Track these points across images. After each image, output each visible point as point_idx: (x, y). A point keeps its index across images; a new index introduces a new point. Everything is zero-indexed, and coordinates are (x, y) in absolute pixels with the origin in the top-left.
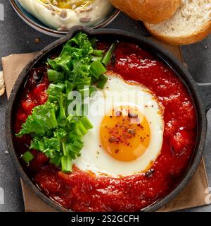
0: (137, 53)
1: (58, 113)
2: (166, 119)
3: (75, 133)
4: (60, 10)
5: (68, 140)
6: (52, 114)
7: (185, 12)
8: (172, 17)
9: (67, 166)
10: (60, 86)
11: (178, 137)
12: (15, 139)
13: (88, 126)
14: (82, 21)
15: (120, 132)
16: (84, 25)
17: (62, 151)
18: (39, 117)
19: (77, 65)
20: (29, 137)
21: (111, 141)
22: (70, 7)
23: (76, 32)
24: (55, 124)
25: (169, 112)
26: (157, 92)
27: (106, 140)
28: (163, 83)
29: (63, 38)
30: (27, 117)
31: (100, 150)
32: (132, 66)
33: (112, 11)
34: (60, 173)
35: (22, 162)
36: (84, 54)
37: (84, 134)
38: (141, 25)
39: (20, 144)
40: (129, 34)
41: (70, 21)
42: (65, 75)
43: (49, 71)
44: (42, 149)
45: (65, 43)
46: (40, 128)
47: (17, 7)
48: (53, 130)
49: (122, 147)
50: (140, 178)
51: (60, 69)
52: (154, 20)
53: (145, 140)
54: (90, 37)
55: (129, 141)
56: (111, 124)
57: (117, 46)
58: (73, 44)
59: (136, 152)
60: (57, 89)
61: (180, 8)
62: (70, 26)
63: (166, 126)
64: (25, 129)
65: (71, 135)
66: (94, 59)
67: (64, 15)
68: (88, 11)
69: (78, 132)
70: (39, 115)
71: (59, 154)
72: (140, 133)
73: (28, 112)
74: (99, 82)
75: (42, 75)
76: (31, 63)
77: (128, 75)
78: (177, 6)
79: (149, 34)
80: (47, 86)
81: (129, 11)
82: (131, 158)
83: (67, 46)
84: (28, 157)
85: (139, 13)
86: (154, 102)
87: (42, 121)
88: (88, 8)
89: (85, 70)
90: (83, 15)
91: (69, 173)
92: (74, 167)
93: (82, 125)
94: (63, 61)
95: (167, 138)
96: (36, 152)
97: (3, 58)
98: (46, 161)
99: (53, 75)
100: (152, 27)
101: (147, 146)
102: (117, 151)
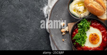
0: (96, 22)
1: (81, 35)
2: (103, 36)
3: (84, 39)
4: (80, 14)
5: (83, 40)
6: (79, 35)
8: (103, 15)
10: (81, 29)
11: (105, 39)
13: (87, 37)
14: (84, 16)
15: (93, 38)
17: (82, 42)
18: (77, 36)
19: (84, 25)
20: (75, 40)
21: (91, 40)
22: (81, 13)
23: (83, 18)
24: (80, 37)
25: (103, 34)
26: (100, 30)
28: (101, 28)
29: (81, 20)
31: (89, 42)
32: (95, 25)
33: (90, 14)
34: (82, 47)
35: (74, 45)
36: (85, 23)
37: (86, 39)
38: (96, 17)
39: (73, 41)
40: (94, 18)
42: (82, 27)
43: (78, 26)
44: (78, 42)
45: (81, 21)
46: (77, 38)
47: (71, 14)
48: (80, 38)
51: (80, 26)
52: (99, 15)
53: (98, 40)
54: (86, 19)
55: (95, 40)
56: (91, 37)
57: (92, 21)
58: (83, 21)
59: (96, 42)
60: (80, 30)
61: (104, 13)
62: (82, 17)
63: (103, 37)
64: (74, 38)
65: (83, 39)
66: (87, 24)
67: (80, 15)
68: (85, 14)
69: (85, 39)
70: (77, 35)
71: (81, 43)
72: (97, 38)
73: (75, 35)
74: (88, 28)
76: (75, 25)
77: (94, 27)
78: (104, 12)
79: (98, 18)
80: (78, 29)
81: (94, 14)
82: (95, 44)
83: (82, 21)
85: (96, 14)
86: (100, 32)
87: (78, 36)
88: (85, 13)
89: (86, 26)
90: (84, 15)
91: (83, 47)
92: (84, 45)
93: (85, 37)
94: (81, 24)
95: (103, 39)
96: (76, 43)
97: (68, 24)
98: (79, 44)
100: (99, 17)
102: (93, 42)
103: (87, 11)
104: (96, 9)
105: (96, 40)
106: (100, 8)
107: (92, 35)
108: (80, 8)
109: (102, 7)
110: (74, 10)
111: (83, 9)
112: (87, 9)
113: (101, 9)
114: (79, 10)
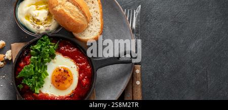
0: (69, 44)
1: (34, 69)
2: (80, 73)
3: (41, 78)
4: (37, 25)
6: (32, 69)
7: (90, 29)
8: (84, 31)
9: (37, 91)
10: (36, 58)
11: (84, 81)
12: (16, 79)
13: (47, 74)
14: (46, 30)
15: (60, 77)
16: (47, 32)
17: (35, 85)
18: (27, 70)
19: (44, 49)
20: (22, 78)
21: (56, 81)
22: (41, 24)
23: (44, 35)
24: (33, 73)
25: (81, 70)
26: (77, 62)
27: (54, 81)
28: (79, 58)
29: (38, 37)
30: (21, 70)
31: (51, 85)
32: (67, 50)
33: (59, 27)
34: (34, 94)
35: (18, 89)
36: (47, 45)
37: (45, 78)
38: (71, 33)
39: (18, 81)
40: (66, 37)
41: (41, 30)
42: (38, 53)
43: (31, 51)
44: (27, 83)
45: (38, 40)
46: (26, 74)
47: (19, 24)
48: (32, 76)
49: (61, 84)
50: (67, 97)
51: (36, 50)
52: (77, 32)
53: (71, 81)
54: (50, 37)
55: (64, 81)
56: (57, 74)
57: (60, 42)
58: (42, 40)
59: (66, 86)
60: (34, 58)
61: (87, 27)
62: (41, 32)
63: (79, 76)
64: (20, 75)
65: (39, 78)
66: (51, 47)
67: (39, 28)
68: (49, 26)
69: (43, 77)
70: (27, 69)
71: (34, 86)
72: (69, 78)
73: (22, 68)
74: (52, 56)
75: (28, 52)
76: (24, 47)
77: (65, 54)
78: (86, 26)
79: (74, 37)
80: (30, 57)
81: (66, 27)
82: (64, 89)
83: (39, 41)
84: (21, 86)
85: (70, 29)
86: (75, 66)
87: (27, 72)
88: (49, 25)
89: (47, 51)
90: (47, 28)
91: (38, 94)
92: (40, 91)
93: (44, 75)
94: (37, 47)
95: (80, 81)
96: (24, 85)
97: (12, 45)
98: (29, 88)
99: (33, 53)
100: (75, 34)
101: (71, 84)
102: (59, 86)
103: (54, 21)
104: (70, 19)
105: (66, 82)
106: (79, 17)
107: (58, 70)
108: (38, 14)
109: (83, 16)
110: (28, 17)
111: (46, 16)
112: (53, 16)
113: (81, 19)
114: (38, 18)
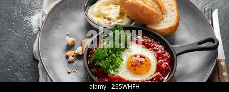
7: (165, 20)
9: (112, 72)
13: (122, 60)
21: (132, 66)
31: (127, 70)
34: (109, 75)
49: (138, 68)
53: (148, 66)
59: (143, 72)
61: (163, 19)
65: (114, 62)
71: (108, 68)
78: (161, 18)
86: (152, 53)
100: (150, 27)
102: (135, 70)
103: (126, 18)
104: (144, 7)
106: (153, 7)
107: (133, 56)
109: (157, 6)
111: (117, 15)
112: (126, 15)
113: (156, 8)
